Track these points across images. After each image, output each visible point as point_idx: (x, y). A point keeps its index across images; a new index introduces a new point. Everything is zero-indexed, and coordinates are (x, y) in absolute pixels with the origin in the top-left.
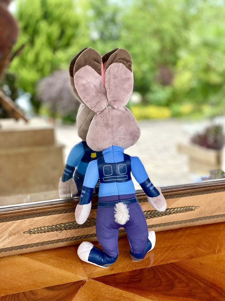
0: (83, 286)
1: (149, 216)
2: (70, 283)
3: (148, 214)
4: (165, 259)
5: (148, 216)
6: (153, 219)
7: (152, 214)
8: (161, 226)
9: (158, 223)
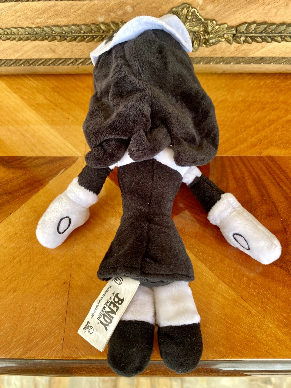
0: (65, 170)
1: (260, 35)
2: (44, 157)
3: (258, 32)
4: (260, 143)
5: (257, 37)
6: (269, 44)
7: (269, 33)
8: (281, 64)
9: (277, 54)
